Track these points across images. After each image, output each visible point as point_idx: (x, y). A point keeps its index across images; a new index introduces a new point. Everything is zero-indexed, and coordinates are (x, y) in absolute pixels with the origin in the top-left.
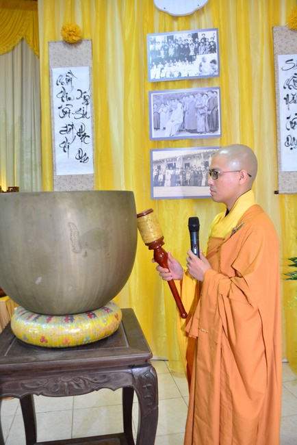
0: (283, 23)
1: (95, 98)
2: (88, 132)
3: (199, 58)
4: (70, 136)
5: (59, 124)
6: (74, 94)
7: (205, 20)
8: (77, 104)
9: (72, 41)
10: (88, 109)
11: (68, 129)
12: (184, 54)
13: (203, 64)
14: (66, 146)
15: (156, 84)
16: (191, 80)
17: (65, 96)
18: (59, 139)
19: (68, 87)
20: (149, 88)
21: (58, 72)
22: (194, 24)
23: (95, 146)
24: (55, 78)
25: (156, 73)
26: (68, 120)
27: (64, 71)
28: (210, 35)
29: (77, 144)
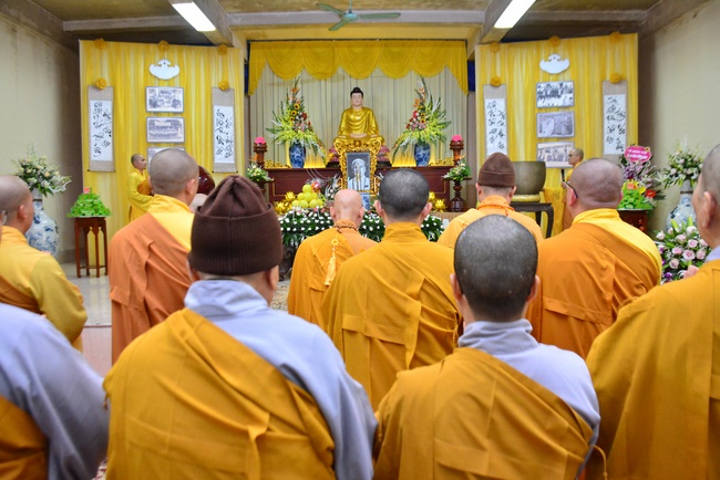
0: (608, 78)
1: (508, 116)
2: (504, 133)
3: (563, 96)
4: (494, 135)
5: (489, 128)
6: (497, 113)
7: (567, 75)
8: (499, 118)
9: (495, 84)
10: (504, 121)
11: (494, 131)
12: (555, 94)
13: (565, 99)
14: (492, 140)
15: (540, 109)
16: (559, 108)
17: (492, 113)
18: (489, 136)
19: (493, 109)
20: (537, 111)
21: (488, 101)
22: (561, 77)
23: (508, 140)
24: (486, 104)
25: (540, 103)
26: (493, 127)
27: (491, 101)
28: (569, 84)
29: (498, 139)
